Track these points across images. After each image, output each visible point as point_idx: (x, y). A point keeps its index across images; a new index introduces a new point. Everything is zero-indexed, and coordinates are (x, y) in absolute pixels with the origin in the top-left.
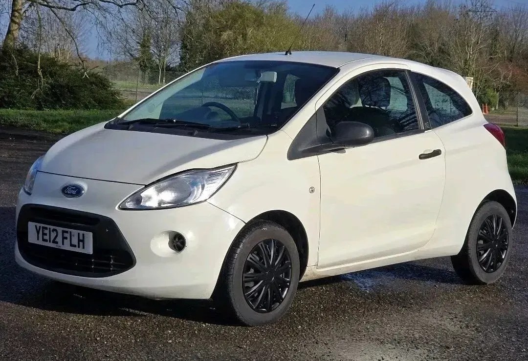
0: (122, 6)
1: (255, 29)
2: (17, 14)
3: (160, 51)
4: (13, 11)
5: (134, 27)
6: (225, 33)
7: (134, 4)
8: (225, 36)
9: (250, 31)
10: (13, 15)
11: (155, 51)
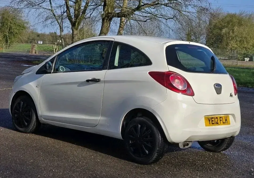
0: (167, 19)
1: (238, 27)
2: (122, 24)
3: (196, 38)
4: (121, 22)
5: (173, 28)
6: (223, 30)
7: (172, 18)
8: (224, 31)
9: (236, 28)
10: (120, 24)
11: (194, 38)
